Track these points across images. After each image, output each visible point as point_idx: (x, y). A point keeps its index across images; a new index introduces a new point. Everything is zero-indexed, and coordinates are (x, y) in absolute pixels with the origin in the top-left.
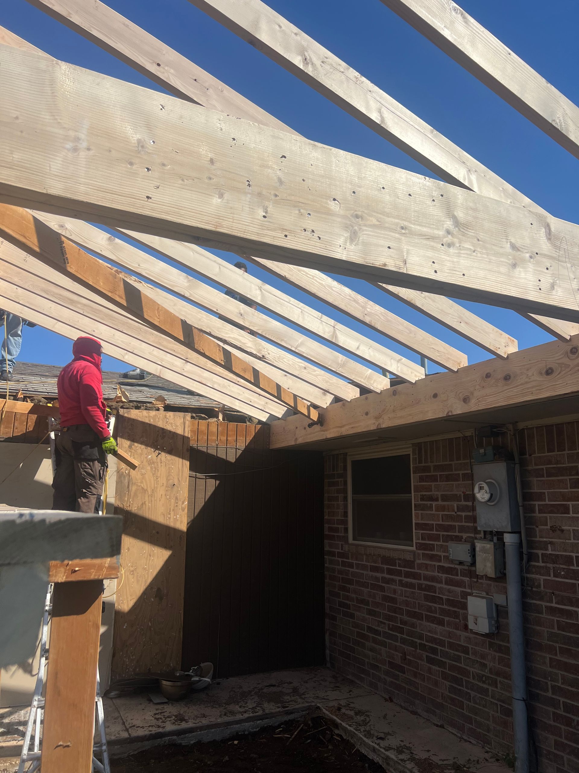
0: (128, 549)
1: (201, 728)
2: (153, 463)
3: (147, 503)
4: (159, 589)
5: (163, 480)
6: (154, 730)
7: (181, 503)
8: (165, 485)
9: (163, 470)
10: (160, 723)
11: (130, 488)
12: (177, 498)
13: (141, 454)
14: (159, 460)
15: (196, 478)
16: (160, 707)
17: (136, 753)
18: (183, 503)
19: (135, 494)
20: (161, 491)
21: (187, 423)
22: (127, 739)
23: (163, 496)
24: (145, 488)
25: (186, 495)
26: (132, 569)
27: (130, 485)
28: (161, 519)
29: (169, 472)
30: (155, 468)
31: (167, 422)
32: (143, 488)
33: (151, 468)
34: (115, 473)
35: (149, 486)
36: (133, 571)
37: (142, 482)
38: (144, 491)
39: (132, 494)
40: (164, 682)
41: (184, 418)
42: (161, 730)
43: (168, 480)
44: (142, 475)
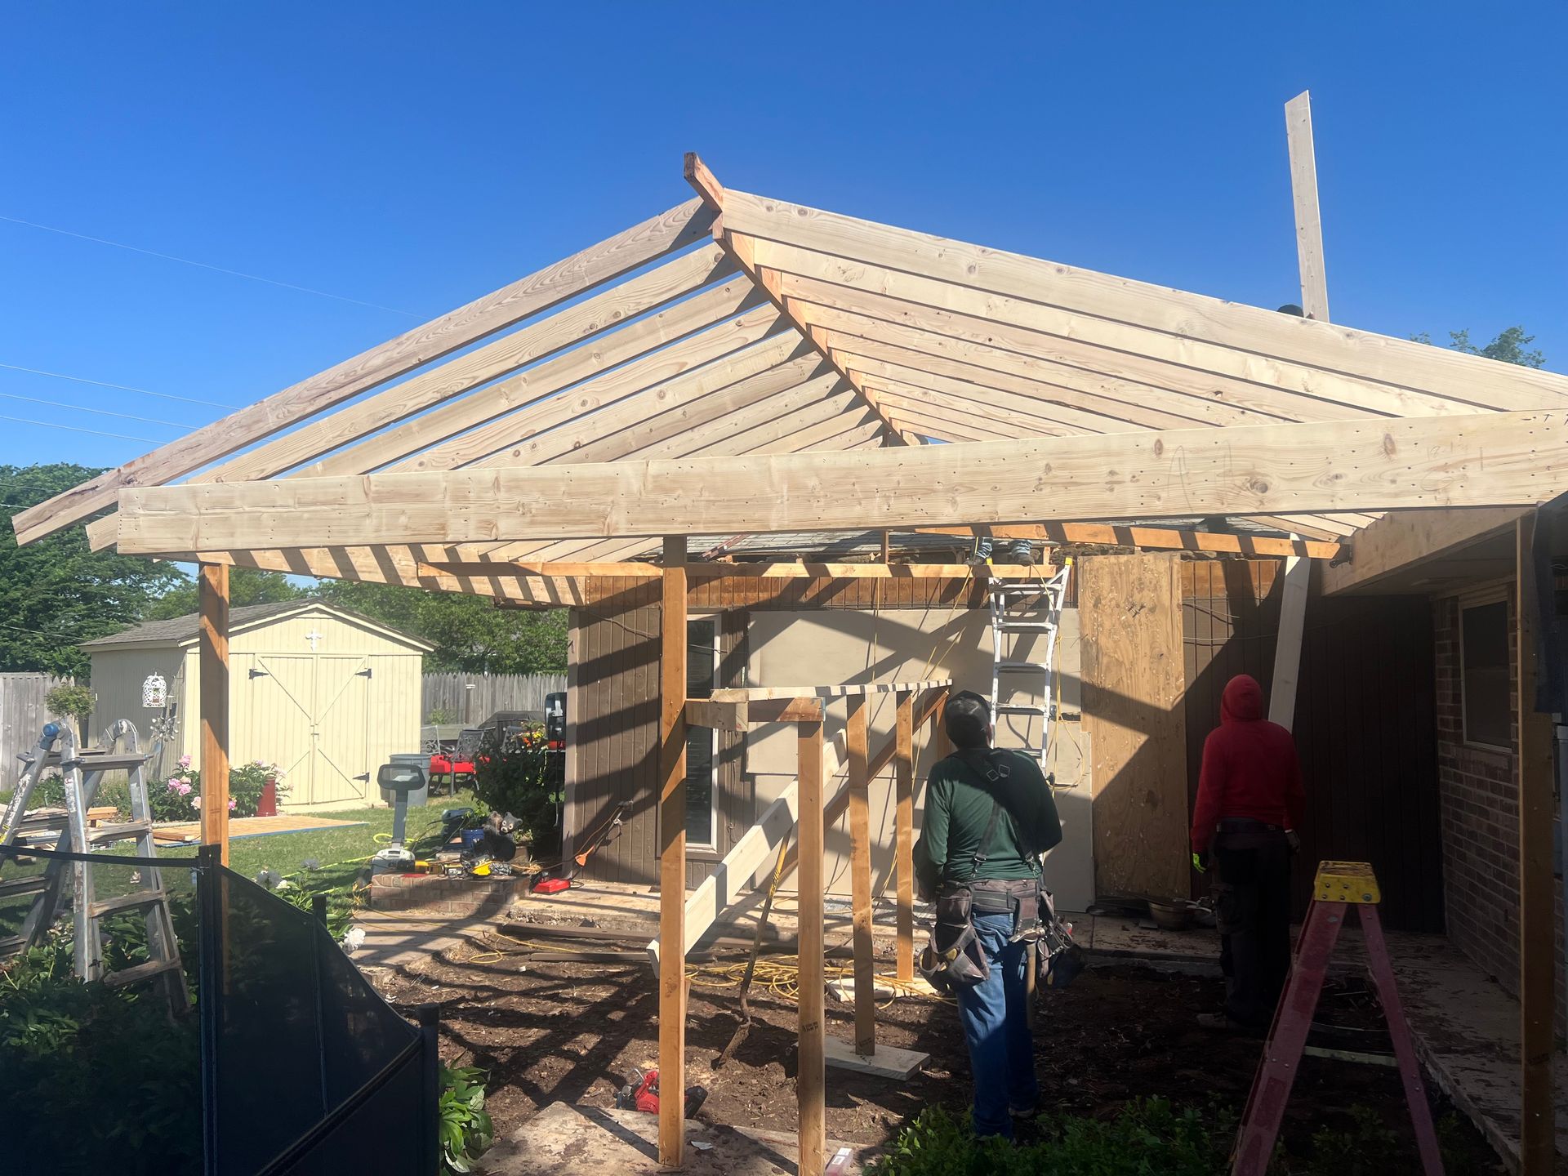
0: (1105, 739)
1: (1183, 958)
2: (1130, 626)
3: (1125, 679)
4: (1150, 793)
5: (1145, 649)
6: (1121, 948)
7: (1174, 679)
8: (1149, 654)
9: (1143, 636)
10: (1133, 944)
11: (1100, 660)
12: (1167, 673)
13: (1111, 615)
14: (1137, 621)
15: (1196, 644)
16: (1144, 931)
17: (1098, 966)
18: (1177, 679)
19: (1108, 667)
20: (1143, 664)
21: (1176, 567)
22: (1088, 949)
23: (1148, 670)
24: (1121, 659)
25: (1181, 668)
26: (1111, 763)
27: (1100, 656)
28: (1146, 699)
29: (1153, 638)
30: (1132, 632)
31: (1145, 569)
32: (1117, 660)
33: (1127, 633)
34: (1079, 641)
35: (1125, 657)
36: (1113, 766)
37: (1115, 652)
38: (1120, 663)
39: (1104, 668)
40: (1153, 906)
41: (1171, 561)
42: (1129, 949)
43: (1152, 648)
44: (1115, 642)
